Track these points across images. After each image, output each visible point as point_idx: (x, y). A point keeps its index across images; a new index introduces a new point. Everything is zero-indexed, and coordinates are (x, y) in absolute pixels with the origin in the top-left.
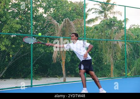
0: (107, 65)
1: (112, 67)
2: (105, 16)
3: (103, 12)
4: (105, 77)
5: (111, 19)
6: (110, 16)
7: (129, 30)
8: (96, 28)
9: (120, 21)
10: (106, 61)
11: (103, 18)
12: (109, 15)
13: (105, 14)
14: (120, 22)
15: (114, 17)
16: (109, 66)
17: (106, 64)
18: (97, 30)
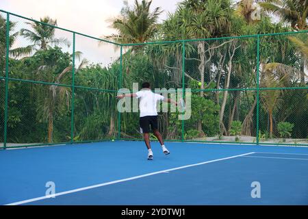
0: (42, 123)
1: (51, 127)
2: (43, 45)
3: (40, 38)
4: (39, 142)
5: (51, 50)
6: (51, 45)
7: (79, 69)
8: (26, 62)
9: (67, 54)
10: (41, 117)
11: (38, 48)
12: (49, 44)
13: (43, 42)
14: (66, 56)
15: (57, 48)
16: (47, 125)
17: (40, 121)
18: (29, 66)
